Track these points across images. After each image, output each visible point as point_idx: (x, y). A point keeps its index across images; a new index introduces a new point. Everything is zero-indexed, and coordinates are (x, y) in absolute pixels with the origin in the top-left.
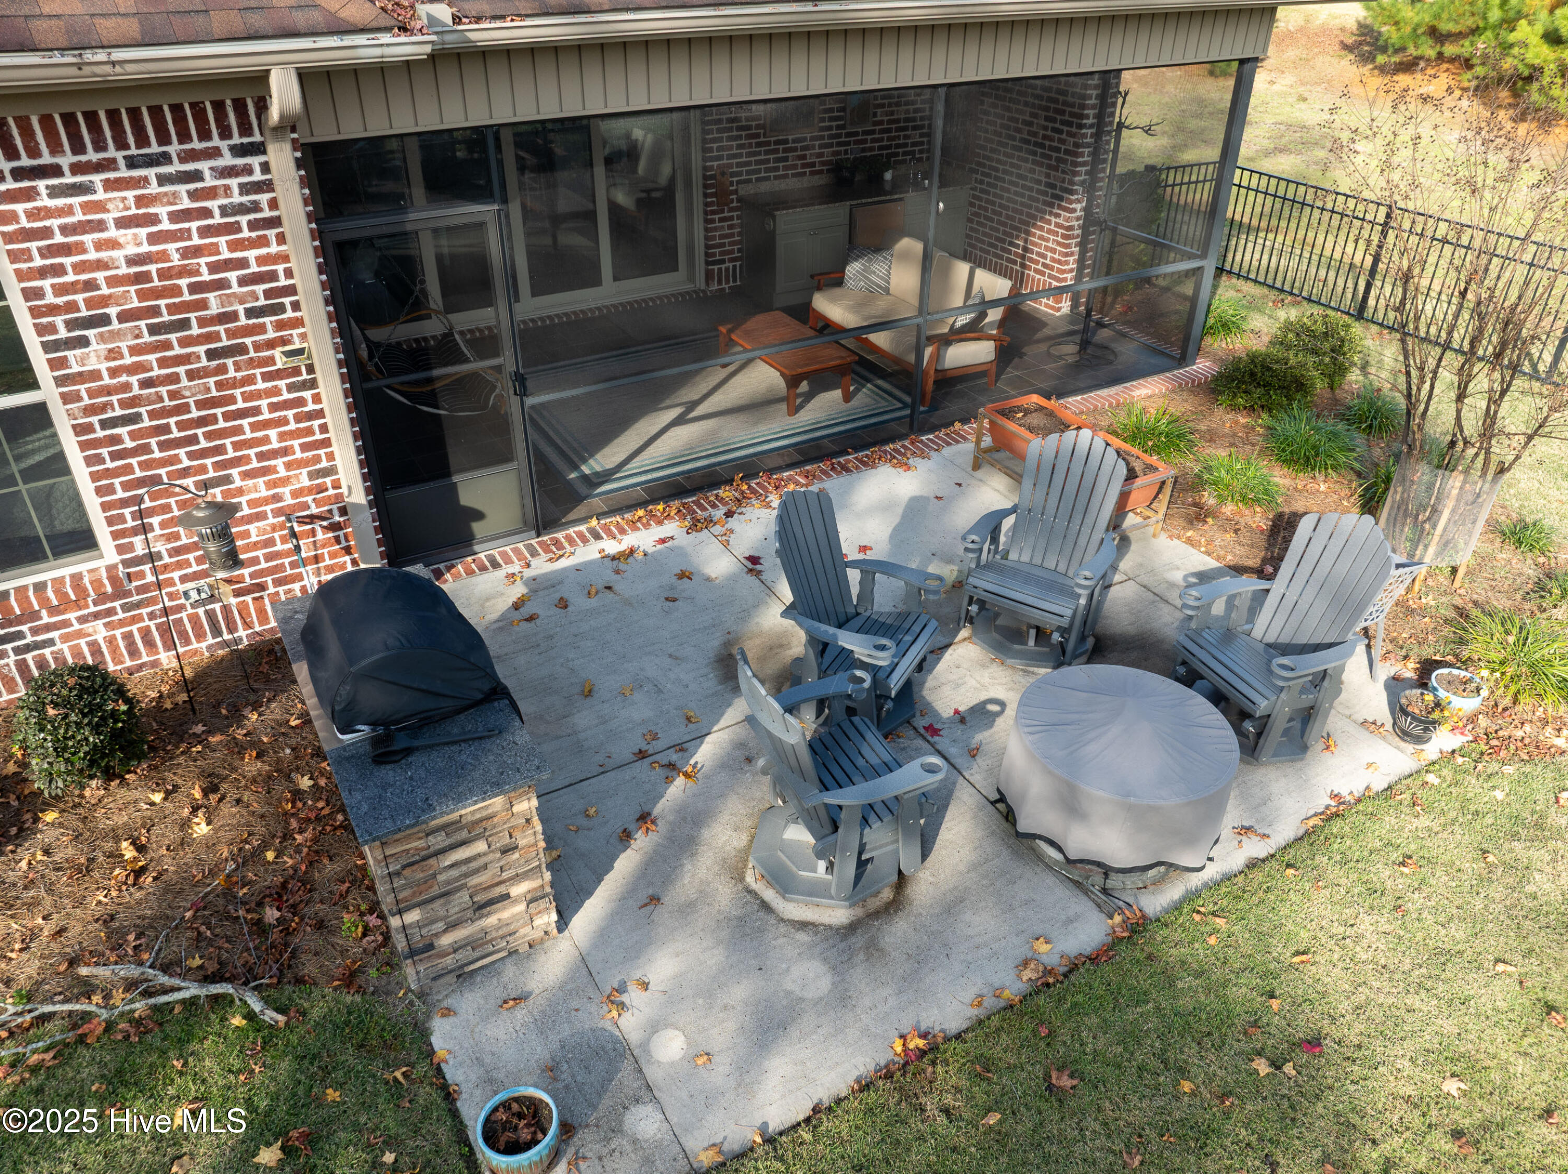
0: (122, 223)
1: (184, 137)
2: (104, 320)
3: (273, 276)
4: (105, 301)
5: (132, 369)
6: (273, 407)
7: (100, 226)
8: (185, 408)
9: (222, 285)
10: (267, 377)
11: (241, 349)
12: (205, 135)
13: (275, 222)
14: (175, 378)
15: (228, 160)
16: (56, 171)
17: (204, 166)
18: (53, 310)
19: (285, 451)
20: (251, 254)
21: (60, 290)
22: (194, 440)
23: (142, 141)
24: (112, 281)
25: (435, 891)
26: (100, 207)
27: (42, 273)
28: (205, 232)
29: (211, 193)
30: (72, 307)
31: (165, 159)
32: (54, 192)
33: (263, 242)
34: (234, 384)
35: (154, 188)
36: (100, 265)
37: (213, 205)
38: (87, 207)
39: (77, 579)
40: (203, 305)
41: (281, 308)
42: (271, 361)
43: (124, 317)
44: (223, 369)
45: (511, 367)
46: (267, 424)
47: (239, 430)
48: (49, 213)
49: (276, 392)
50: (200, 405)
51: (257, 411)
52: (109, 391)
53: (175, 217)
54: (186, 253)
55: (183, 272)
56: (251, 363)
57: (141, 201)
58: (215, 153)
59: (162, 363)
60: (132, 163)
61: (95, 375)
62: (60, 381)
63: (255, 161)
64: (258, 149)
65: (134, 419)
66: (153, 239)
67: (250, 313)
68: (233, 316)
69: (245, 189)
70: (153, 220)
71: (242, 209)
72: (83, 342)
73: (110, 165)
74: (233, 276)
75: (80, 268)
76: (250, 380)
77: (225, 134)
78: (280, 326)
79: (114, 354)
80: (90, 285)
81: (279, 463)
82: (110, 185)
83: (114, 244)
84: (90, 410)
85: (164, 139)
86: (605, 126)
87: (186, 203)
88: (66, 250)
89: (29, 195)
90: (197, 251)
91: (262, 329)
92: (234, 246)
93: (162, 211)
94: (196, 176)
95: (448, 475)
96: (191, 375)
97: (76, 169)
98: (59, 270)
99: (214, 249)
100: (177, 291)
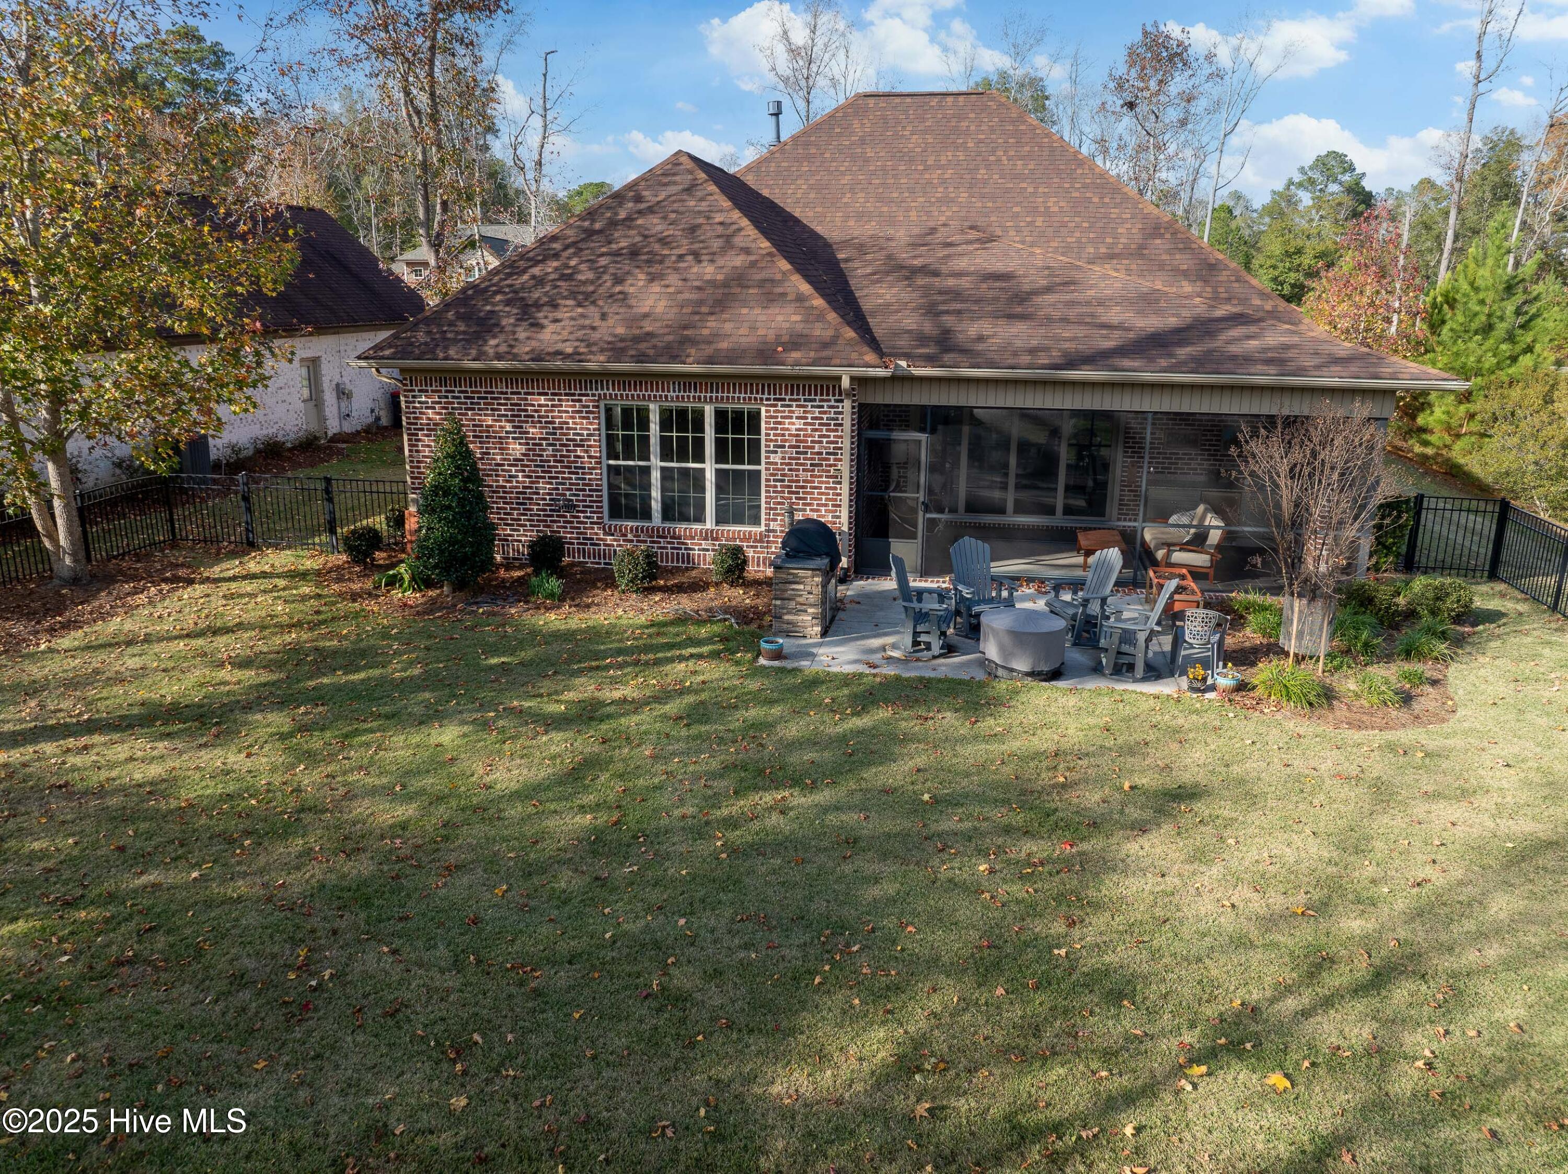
0: (797, 418)
1: (822, 394)
2: (784, 447)
3: (837, 442)
4: (786, 441)
5: (787, 464)
6: (826, 488)
7: (791, 417)
8: (798, 481)
9: (821, 442)
10: (827, 477)
11: (821, 465)
12: (828, 395)
13: (841, 425)
14: (798, 470)
15: (833, 403)
16: (784, 400)
17: (825, 404)
18: (771, 440)
19: (826, 505)
20: (832, 434)
21: (775, 435)
22: (798, 493)
23: (810, 394)
24: (790, 435)
25: (786, 596)
26: (793, 412)
27: (772, 429)
28: (820, 424)
29: (825, 413)
30: (776, 441)
31: (815, 400)
32: (782, 406)
33: (837, 431)
34: (816, 476)
35: (809, 409)
36: (788, 429)
37: (825, 416)
38: (790, 412)
39: (750, 532)
40: (813, 448)
41: (836, 454)
42: (829, 471)
43: (790, 447)
44: (813, 471)
45: (921, 499)
46: (822, 494)
47: (813, 493)
48: (779, 411)
49: (828, 483)
50: (804, 481)
51: (820, 488)
52: (778, 470)
53: (813, 418)
54: (813, 430)
55: (811, 436)
56: (823, 471)
57: (805, 412)
58: (829, 401)
59: (797, 464)
60: (805, 400)
61: (776, 464)
62: (767, 463)
63: (840, 405)
64: (842, 401)
65: (783, 481)
66: (805, 424)
67: (827, 453)
68: (821, 453)
69: (835, 413)
70: (806, 418)
71: (833, 419)
72: (776, 452)
73: (799, 400)
74: (825, 440)
75: (782, 429)
76: (821, 476)
77: (834, 395)
78: (835, 460)
79: (783, 458)
80: (783, 435)
81: (823, 509)
82: (797, 406)
83: (793, 424)
84: (772, 475)
85: (816, 395)
86: (975, 411)
87: (817, 415)
88: (780, 423)
89: (776, 406)
90: (816, 430)
91: (829, 460)
92: (827, 430)
93: (809, 416)
94: (822, 407)
95: (888, 537)
96: (804, 470)
97: (790, 400)
98: (776, 429)
99: (821, 430)
100: (806, 442)
